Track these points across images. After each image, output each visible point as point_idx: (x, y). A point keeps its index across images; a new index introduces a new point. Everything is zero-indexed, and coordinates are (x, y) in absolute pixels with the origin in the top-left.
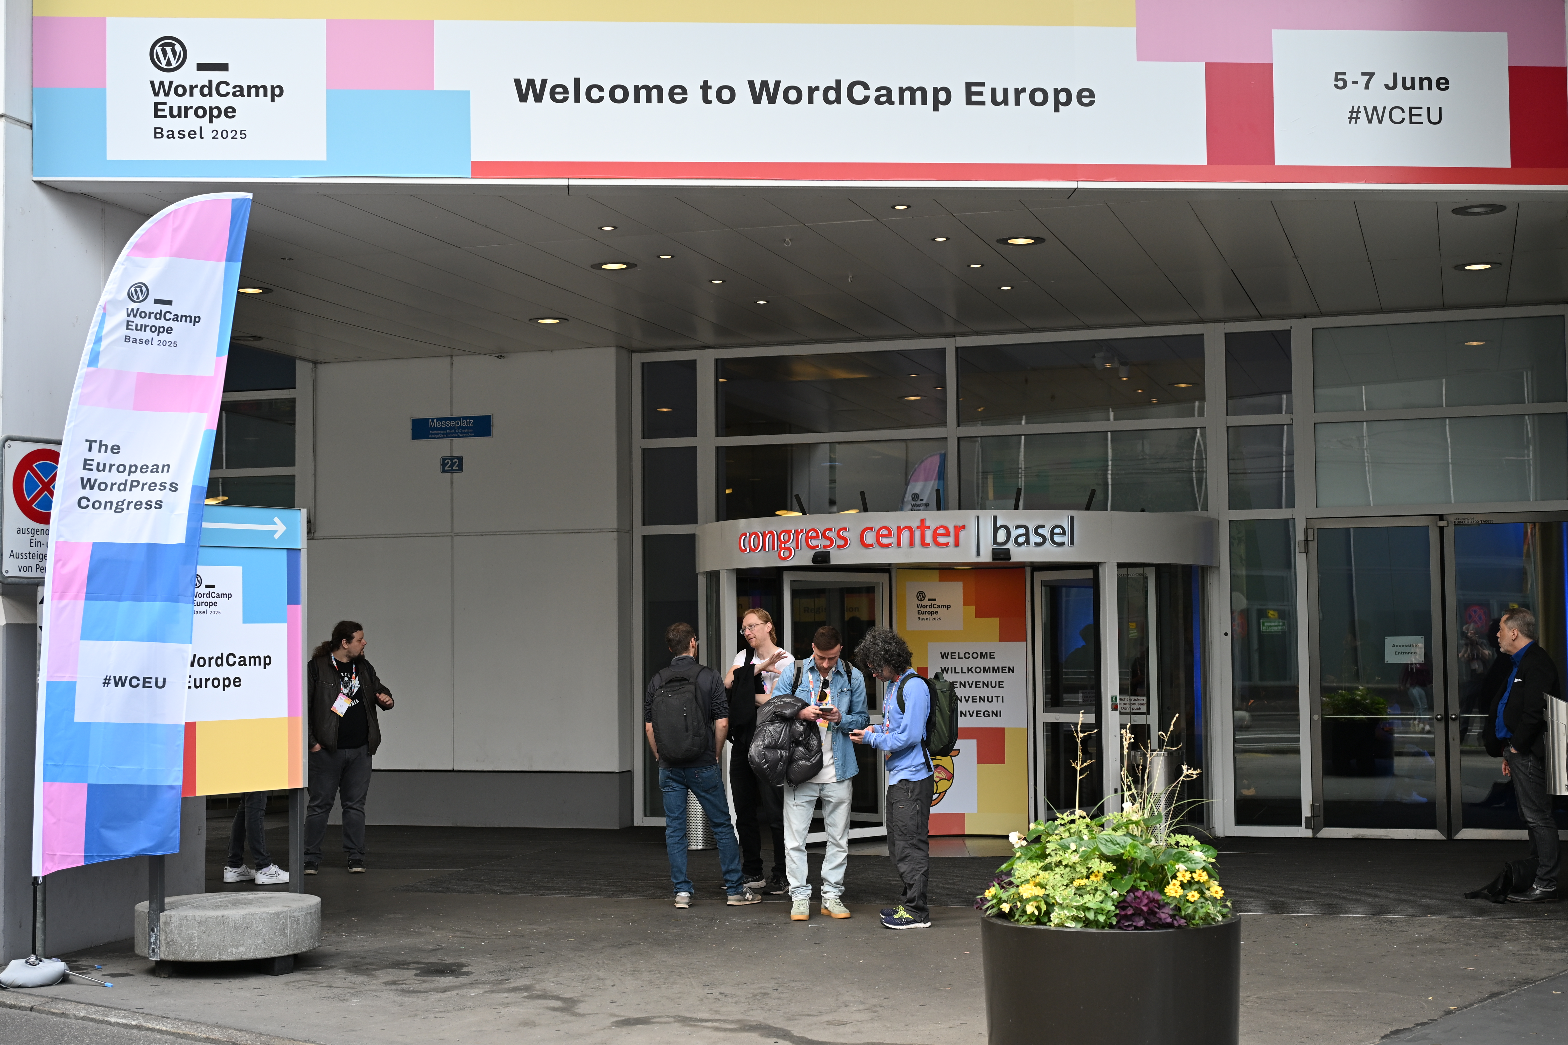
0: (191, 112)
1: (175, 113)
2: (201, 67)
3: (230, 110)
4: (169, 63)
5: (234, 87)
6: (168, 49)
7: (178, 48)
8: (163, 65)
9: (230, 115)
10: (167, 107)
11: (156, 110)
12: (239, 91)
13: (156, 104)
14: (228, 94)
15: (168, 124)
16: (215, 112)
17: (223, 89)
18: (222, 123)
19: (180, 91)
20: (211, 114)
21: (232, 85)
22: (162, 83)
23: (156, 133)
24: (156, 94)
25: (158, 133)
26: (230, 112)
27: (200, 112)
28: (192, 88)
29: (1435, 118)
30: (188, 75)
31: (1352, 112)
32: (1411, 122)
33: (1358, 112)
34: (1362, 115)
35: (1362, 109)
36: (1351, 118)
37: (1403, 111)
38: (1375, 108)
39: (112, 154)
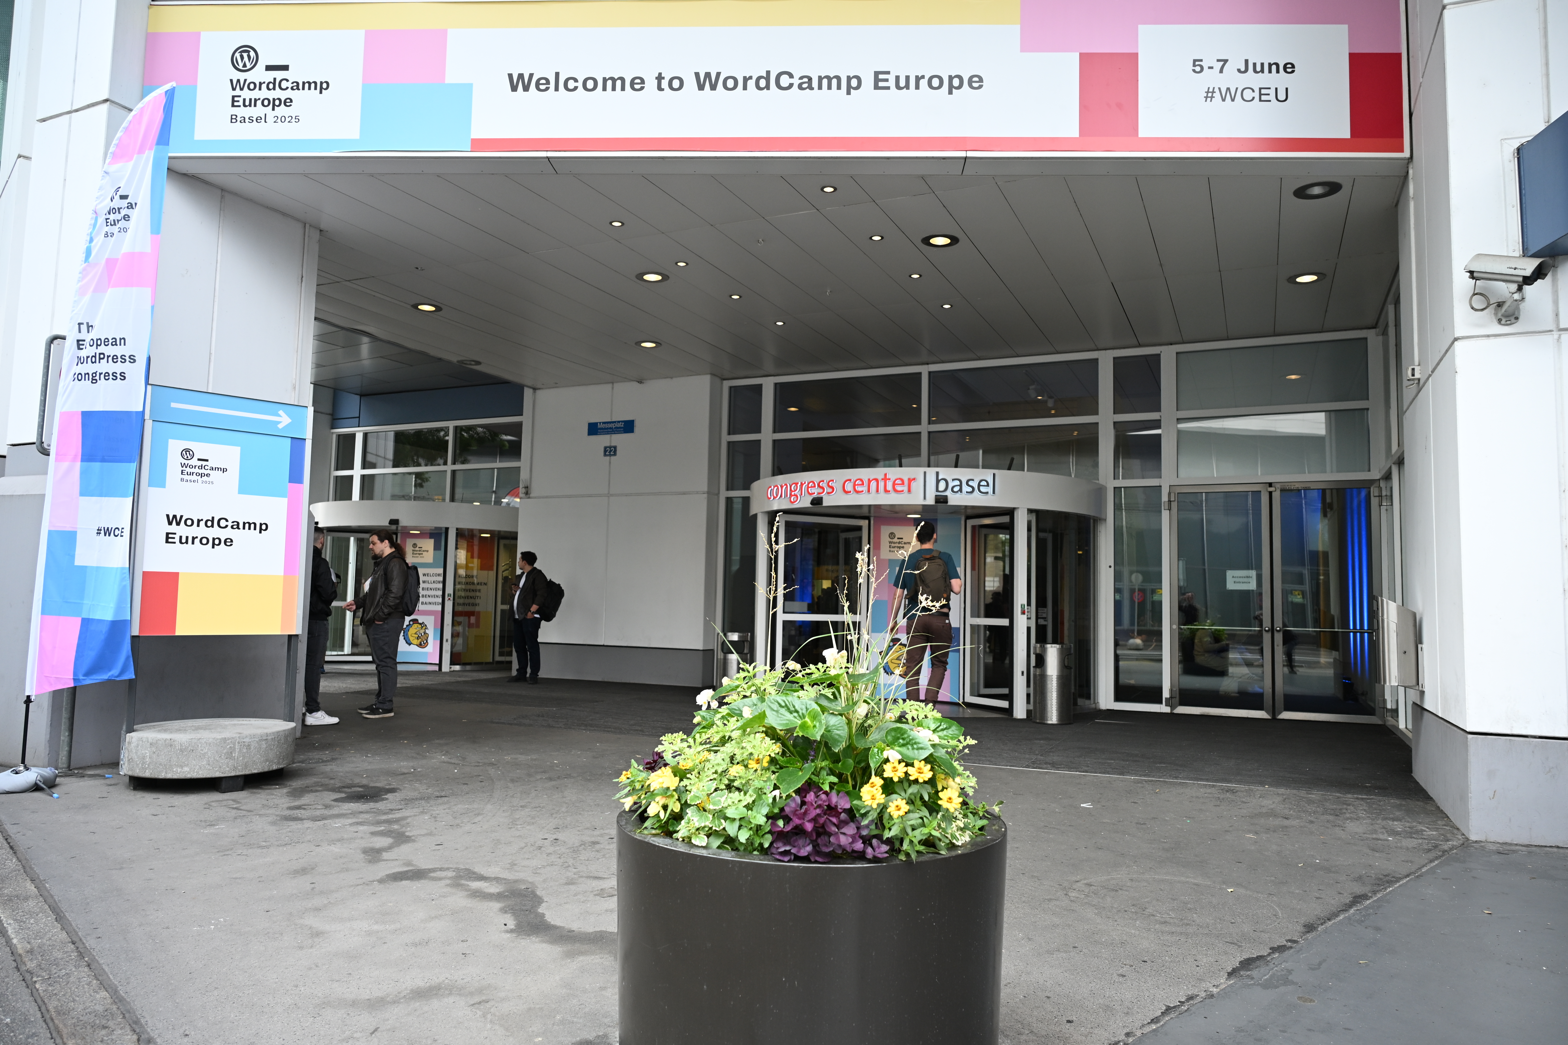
0: (259, 103)
1: (247, 103)
2: (269, 68)
3: (288, 101)
4: (245, 66)
5: (293, 83)
6: (245, 55)
7: (252, 54)
8: (241, 67)
9: (288, 104)
10: (241, 99)
11: (233, 101)
12: (296, 86)
13: (233, 97)
14: (287, 88)
15: (241, 112)
16: (277, 102)
17: (284, 84)
18: (282, 110)
19: (252, 86)
20: (274, 104)
21: (291, 81)
22: (238, 81)
23: (232, 119)
24: (234, 89)
25: (233, 119)
26: (288, 102)
27: (266, 102)
28: (261, 84)
29: (1282, 96)
30: (259, 74)
31: (1208, 92)
32: (1260, 100)
33: (1213, 92)
34: (1217, 95)
35: (1217, 90)
36: (1206, 97)
37: (1253, 91)
38: (1228, 89)
39: (198, 136)
